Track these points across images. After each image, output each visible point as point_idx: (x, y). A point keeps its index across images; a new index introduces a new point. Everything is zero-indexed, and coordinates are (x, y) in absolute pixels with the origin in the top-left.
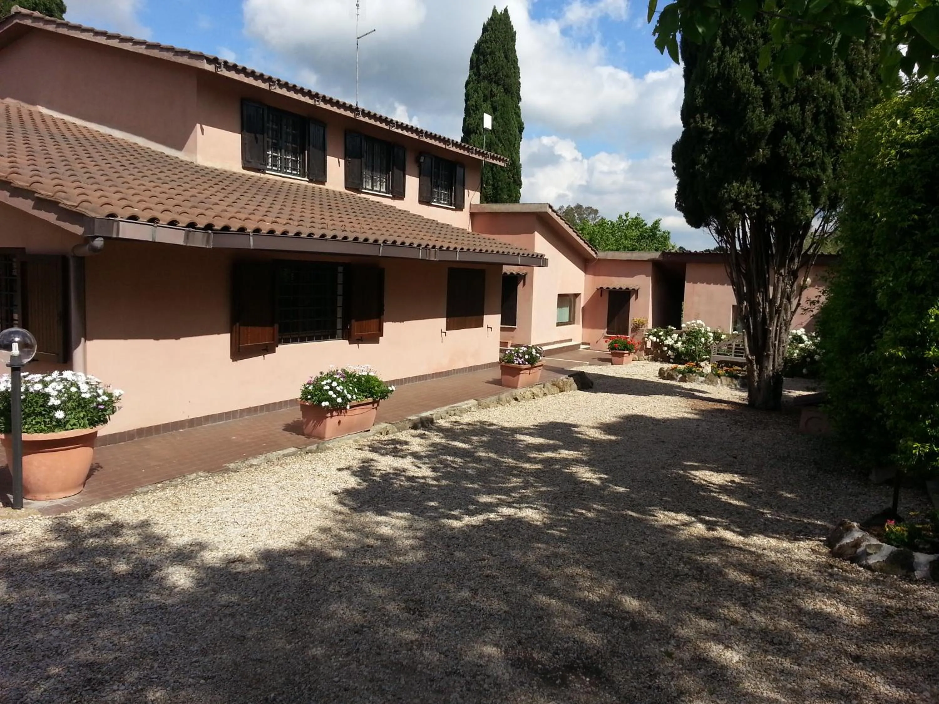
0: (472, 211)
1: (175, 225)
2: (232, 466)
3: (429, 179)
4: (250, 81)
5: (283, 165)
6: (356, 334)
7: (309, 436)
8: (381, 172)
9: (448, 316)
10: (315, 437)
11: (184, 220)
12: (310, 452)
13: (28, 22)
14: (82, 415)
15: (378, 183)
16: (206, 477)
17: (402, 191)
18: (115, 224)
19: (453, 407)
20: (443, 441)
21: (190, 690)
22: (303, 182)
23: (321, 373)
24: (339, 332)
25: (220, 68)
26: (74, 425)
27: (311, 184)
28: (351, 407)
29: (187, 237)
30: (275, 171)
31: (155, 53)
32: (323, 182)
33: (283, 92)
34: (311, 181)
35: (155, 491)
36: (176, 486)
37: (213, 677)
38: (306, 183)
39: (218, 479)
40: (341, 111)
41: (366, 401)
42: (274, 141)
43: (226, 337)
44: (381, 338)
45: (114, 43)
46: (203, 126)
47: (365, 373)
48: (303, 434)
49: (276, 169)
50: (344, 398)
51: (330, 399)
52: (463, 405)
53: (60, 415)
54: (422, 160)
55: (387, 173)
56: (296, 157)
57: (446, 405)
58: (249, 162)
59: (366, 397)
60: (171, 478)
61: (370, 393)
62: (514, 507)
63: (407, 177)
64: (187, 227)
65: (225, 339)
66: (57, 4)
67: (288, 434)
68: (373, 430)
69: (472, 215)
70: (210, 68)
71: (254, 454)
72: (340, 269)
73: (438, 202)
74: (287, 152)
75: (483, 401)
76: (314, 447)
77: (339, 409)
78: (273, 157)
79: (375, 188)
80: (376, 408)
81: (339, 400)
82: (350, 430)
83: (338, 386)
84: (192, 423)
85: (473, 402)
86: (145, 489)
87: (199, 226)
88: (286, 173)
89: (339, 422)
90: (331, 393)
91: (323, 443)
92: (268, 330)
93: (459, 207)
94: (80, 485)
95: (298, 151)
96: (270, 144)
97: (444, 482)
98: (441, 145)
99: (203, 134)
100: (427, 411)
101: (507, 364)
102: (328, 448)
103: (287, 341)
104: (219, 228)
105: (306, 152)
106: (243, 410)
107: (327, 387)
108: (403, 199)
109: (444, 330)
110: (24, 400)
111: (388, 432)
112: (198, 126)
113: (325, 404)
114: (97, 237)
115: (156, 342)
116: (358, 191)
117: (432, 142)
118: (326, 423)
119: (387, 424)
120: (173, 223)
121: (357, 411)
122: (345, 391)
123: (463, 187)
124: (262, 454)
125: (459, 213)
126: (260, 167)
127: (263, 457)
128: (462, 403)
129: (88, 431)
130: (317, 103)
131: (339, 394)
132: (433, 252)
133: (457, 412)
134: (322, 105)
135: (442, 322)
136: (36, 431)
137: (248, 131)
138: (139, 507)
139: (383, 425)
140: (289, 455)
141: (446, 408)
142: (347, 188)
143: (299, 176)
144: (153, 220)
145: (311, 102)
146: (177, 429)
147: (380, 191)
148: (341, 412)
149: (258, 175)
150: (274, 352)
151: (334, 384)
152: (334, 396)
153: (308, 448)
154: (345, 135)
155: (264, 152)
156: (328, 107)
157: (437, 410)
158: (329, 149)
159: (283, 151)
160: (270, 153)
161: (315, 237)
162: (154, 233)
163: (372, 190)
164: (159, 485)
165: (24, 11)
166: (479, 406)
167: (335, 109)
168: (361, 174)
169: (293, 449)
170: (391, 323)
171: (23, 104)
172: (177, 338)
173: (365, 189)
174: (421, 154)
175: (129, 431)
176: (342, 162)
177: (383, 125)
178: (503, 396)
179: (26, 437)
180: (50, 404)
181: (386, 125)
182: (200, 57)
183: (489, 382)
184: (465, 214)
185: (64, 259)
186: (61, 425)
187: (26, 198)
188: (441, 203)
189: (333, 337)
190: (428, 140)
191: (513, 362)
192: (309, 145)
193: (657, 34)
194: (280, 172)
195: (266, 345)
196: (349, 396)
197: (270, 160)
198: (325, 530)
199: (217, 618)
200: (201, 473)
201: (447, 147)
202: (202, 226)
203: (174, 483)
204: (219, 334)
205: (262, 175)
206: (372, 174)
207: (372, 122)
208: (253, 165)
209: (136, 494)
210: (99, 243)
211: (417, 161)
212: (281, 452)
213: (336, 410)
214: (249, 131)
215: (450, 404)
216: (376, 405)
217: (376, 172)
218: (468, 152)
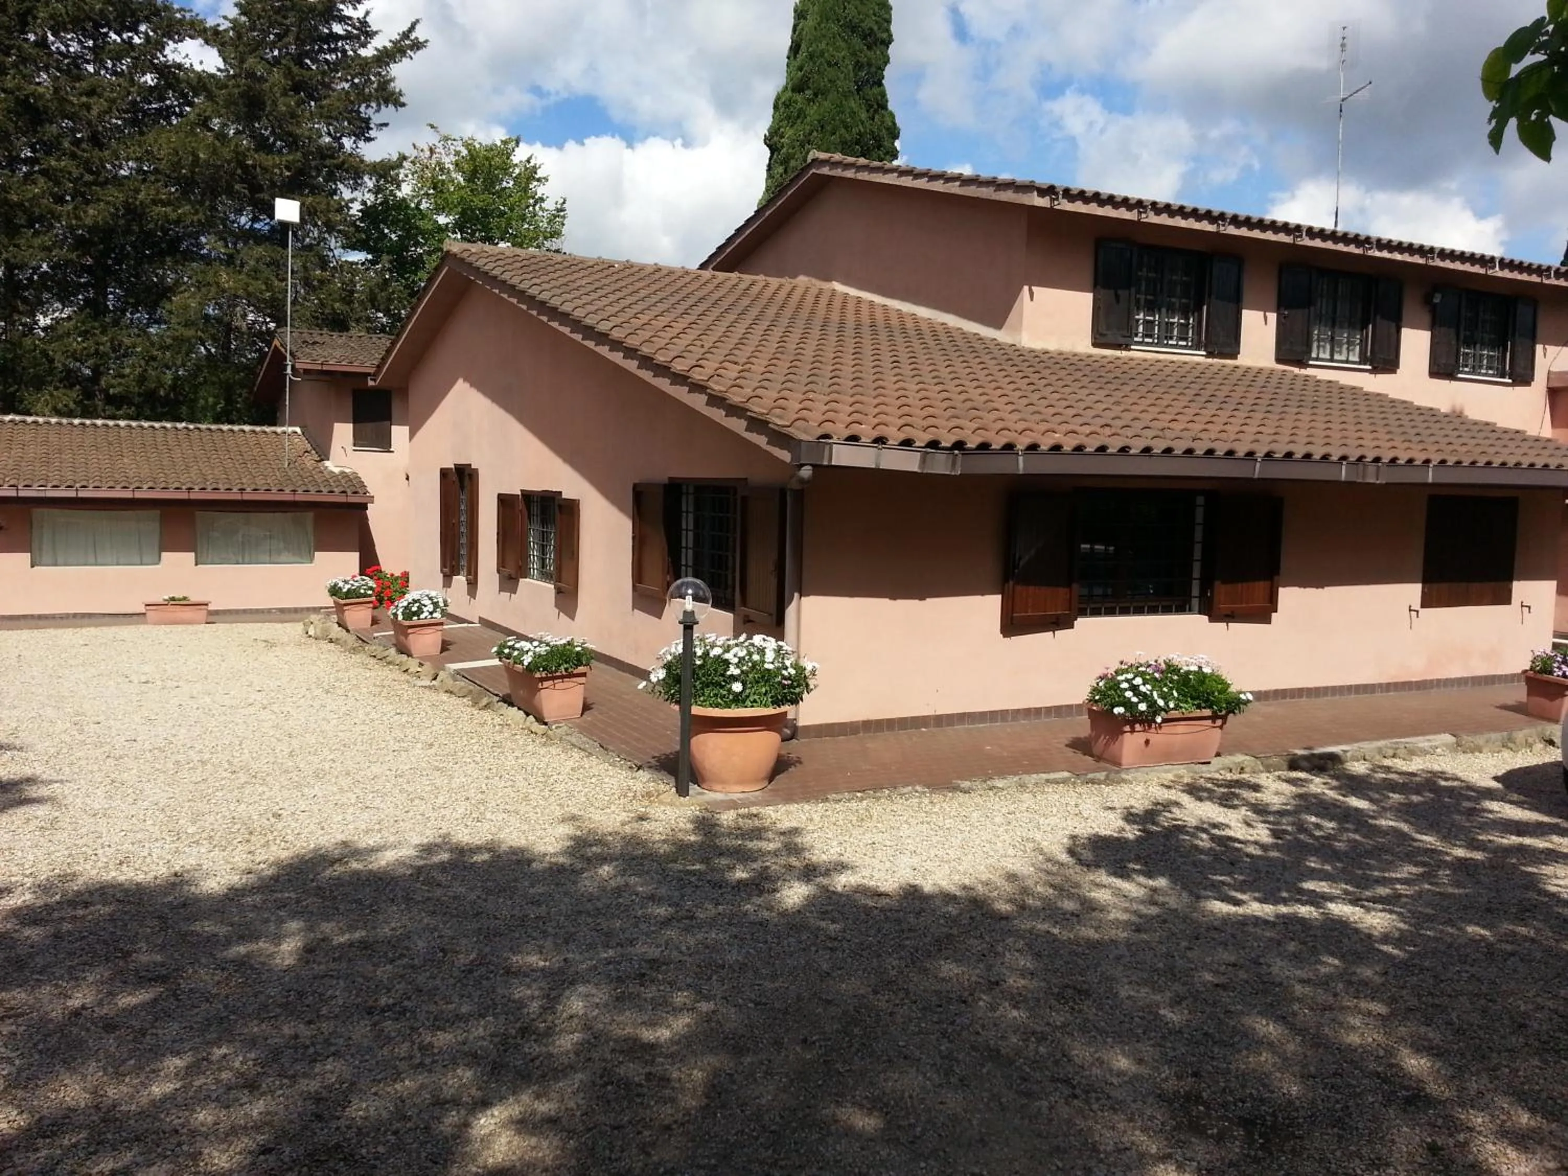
0: (1551, 385)
1: (910, 446)
2: (966, 784)
3: (1452, 332)
4: (1108, 211)
5: (1163, 334)
6: (1224, 607)
7: (1099, 758)
8: (1352, 326)
9: (1426, 581)
10: (1107, 761)
11: (922, 439)
12: (1093, 782)
13: (825, 171)
14: (764, 690)
15: (1345, 346)
16: (924, 793)
17: (1392, 357)
18: (827, 447)
19: (1397, 743)
20: (1332, 794)
21: (733, 1010)
22: (1196, 359)
23: (1122, 663)
24: (1195, 602)
25: (1057, 199)
26: (755, 701)
27: (1210, 360)
28: (1165, 721)
29: (923, 461)
30: (1148, 344)
31: (972, 191)
32: (1234, 355)
33: (1164, 220)
34: (1210, 355)
35: (849, 800)
36: (878, 799)
37: (766, 1004)
38: (1202, 359)
39: (937, 798)
40: (1269, 236)
41: (1198, 713)
42: (1149, 297)
43: (994, 601)
44: (1274, 615)
45: (922, 184)
46: (1034, 288)
47: (1194, 668)
48: (1092, 755)
49: (1150, 340)
50: (1152, 704)
51: (1127, 704)
52: (1421, 742)
53: (737, 687)
54: (1437, 300)
55: (1364, 327)
56: (1187, 319)
57: (1384, 738)
58: (1101, 335)
59: (1199, 707)
60: (878, 788)
61: (1205, 701)
62: (1362, 906)
63: (1405, 331)
64: (926, 446)
65: (992, 604)
66: (888, 129)
67: (1070, 752)
68: (1216, 762)
69: (1554, 393)
70: (1042, 202)
71: (1002, 774)
72: (1200, 500)
73: (1473, 372)
74: (1171, 311)
75: (1466, 739)
76: (1101, 776)
77: (1147, 720)
78: (1146, 322)
79: (1336, 357)
80: (1221, 727)
81: (1143, 707)
82: (1168, 757)
83: (1144, 684)
84: (940, 721)
85: (1448, 738)
86: (839, 797)
87: (943, 444)
88: (1167, 346)
89: (1147, 742)
90: (1129, 694)
91: (1118, 772)
92: (1062, 592)
93: (1523, 377)
94: (763, 779)
95: (1192, 306)
96: (1142, 302)
97: (1274, 854)
98: (1477, 269)
99: (1032, 299)
100: (1339, 743)
101: (1539, 676)
102: (1125, 781)
103: (1096, 612)
104: (973, 446)
105: (1205, 308)
106: (1018, 711)
107: (1125, 685)
108: (1395, 372)
109: (1417, 604)
110: (701, 667)
111: (1242, 769)
112: (1026, 288)
113: (1119, 710)
114: (803, 465)
115: (892, 602)
116: (1302, 364)
117: (1458, 266)
118: (1122, 741)
119: (1248, 758)
120: (907, 443)
121: (1181, 728)
122: (1155, 694)
123: (1533, 340)
124: (1015, 774)
125: (1520, 390)
126: (1122, 340)
127: (1016, 779)
128: (1420, 738)
129: (770, 711)
130: (1222, 228)
131: (1144, 697)
132: (1372, 469)
133: (1402, 752)
134: (1232, 230)
135: (1413, 591)
136: (711, 706)
137: (1104, 287)
138: (816, 818)
139: (1240, 758)
140: (1057, 782)
141: (1381, 743)
142: (1279, 360)
143: (1190, 348)
144: (880, 441)
145: (1211, 228)
146: (918, 728)
147: (1347, 362)
148: (1150, 727)
149: (1118, 353)
150: (1072, 627)
151: (1138, 681)
152: (1135, 700)
153: (1090, 776)
154: (1281, 271)
155: (1129, 316)
156: (1244, 232)
157: (1361, 744)
158: (1247, 296)
159: (1164, 310)
160: (1141, 316)
161: (1132, 452)
162: (878, 457)
163: (1332, 360)
164: (859, 795)
165: (823, 156)
166: (1459, 747)
167: (1256, 234)
168: (1309, 335)
169: (1066, 774)
170: (1296, 589)
171: (814, 281)
172: (922, 598)
173: (1317, 359)
174: (1436, 288)
175: (852, 723)
176: (1272, 317)
177: (1352, 249)
178: (1520, 736)
179: (696, 710)
180: (729, 673)
181: (1357, 247)
182: (1028, 188)
183: (1505, 707)
184: (1536, 393)
185: (783, 492)
186: (738, 699)
187: (739, 417)
188: (1479, 374)
189: (1182, 608)
190: (1448, 264)
191: (1551, 672)
192: (1210, 296)
193: (1494, 122)
194: (1157, 345)
195: (1058, 617)
196: (1161, 703)
197: (1141, 329)
198: (1012, 877)
199: (813, 949)
200: (918, 788)
201: (1490, 272)
202: (948, 445)
203: (878, 794)
204: (983, 595)
205: (1124, 354)
206: (1333, 333)
207: (1329, 245)
208: (1110, 339)
209: (827, 800)
210: (806, 472)
211: (1427, 300)
212: (1045, 776)
213: (1141, 722)
214: (1106, 286)
215: (1392, 738)
216: (1219, 722)
217: (1341, 327)
218: (1540, 275)
